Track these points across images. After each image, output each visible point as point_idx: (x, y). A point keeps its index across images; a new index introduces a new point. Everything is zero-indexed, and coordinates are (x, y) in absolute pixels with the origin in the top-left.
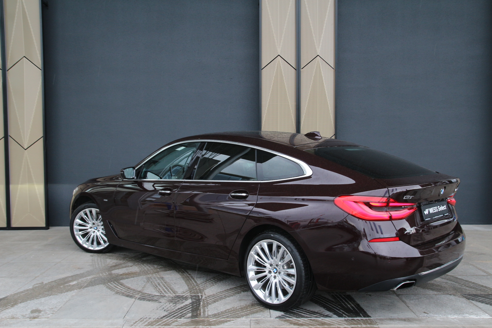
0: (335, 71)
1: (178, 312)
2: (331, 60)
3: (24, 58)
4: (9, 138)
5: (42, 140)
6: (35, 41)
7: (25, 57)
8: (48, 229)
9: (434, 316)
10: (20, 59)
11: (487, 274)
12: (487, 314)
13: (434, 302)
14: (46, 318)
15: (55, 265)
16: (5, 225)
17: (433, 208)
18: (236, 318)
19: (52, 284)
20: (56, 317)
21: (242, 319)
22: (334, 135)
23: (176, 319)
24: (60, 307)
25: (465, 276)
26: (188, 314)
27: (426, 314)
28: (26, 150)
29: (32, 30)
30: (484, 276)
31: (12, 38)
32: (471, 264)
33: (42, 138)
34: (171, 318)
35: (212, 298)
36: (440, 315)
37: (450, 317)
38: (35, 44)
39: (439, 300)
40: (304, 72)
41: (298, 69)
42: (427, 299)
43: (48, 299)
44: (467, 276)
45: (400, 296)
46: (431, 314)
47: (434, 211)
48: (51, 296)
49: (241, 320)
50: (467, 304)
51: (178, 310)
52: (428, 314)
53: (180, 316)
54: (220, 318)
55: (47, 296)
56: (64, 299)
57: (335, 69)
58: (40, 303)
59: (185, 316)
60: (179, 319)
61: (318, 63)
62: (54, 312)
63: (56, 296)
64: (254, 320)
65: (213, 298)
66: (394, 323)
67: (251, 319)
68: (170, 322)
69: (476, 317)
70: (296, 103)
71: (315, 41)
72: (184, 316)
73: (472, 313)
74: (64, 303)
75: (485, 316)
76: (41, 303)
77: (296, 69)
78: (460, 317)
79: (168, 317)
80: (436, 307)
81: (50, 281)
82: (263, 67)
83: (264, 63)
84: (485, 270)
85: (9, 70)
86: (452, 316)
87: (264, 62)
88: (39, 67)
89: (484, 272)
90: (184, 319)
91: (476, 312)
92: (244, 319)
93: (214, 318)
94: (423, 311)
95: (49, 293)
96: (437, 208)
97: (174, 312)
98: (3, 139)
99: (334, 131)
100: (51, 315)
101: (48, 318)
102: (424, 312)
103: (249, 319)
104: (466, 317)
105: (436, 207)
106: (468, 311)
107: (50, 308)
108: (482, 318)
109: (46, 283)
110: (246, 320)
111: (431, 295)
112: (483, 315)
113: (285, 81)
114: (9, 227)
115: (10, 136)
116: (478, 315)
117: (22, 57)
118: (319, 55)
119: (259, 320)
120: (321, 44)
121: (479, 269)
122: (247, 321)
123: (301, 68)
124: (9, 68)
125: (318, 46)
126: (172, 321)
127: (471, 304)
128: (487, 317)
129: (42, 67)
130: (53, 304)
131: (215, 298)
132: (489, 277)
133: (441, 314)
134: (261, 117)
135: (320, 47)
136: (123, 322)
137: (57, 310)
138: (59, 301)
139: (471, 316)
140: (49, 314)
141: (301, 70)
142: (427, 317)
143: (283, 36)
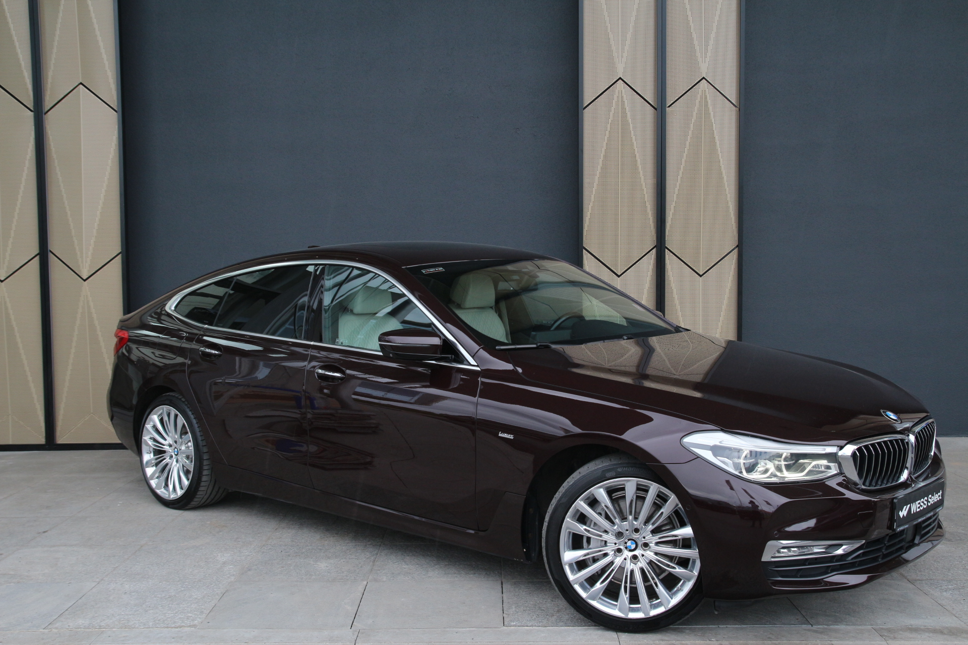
0: (738, 111)
2: (731, 88)
3: (81, 86)
4: (51, 256)
5: (118, 261)
6: (103, 51)
7: (81, 84)
10: (72, 88)
14: (190, 626)
16: (42, 440)
20: (210, 624)
22: (737, 246)
24: (212, 604)
28: (85, 280)
29: (96, 26)
31: (56, 44)
33: (120, 256)
38: (104, 56)
40: (674, 116)
41: (660, 109)
57: (738, 106)
58: (168, 597)
61: (704, 94)
66: (919, 636)
70: (656, 180)
71: (697, 48)
76: (170, 598)
77: (656, 107)
82: (586, 105)
83: (588, 95)
85: (49, 113)
87: (589, 92)
88: (112, 106)
98: (38, 258)
99: (737, 238)
100: (200, 620)
101: (194, 626)
113: (632, 132)
114: (51, 444)
115: (51, 251)
117: (77, 84)
118: (706, 78)
120: (709, 54)
123: (667, 106)
124: (49, 108)
125: (704, 58)
129: (118, 106)
134: (582, 210)
135: (708, 59)
136: (353, 634)
137: (208, 611)
140: (195, 620)
141: (667, 109)
143: (629, 36)
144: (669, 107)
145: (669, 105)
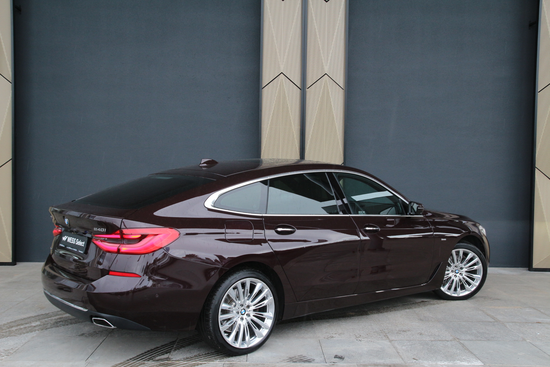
0: (344, 91)
1: (147, 354)
2: (341, 79)
5: (10, 164)
6: (4, 50)
8: (15, 264)
9: (424, 362)
11: (494, 319)
12: (480, 361)
13: (428, 348)
15: (18, 304)
17: (72, 238)
18: (209, 361)
19: (11, 325)
20: (11, 359)
21: (215, 362)
23: (143, 362)
24: (17, 348)
25: (470, 322)
26: (157, 356)
27: (415, 360)
30: (491, 322)
32: (481, 310)
33: (11, 161)
34: (138, 361)
35: (187, 341)
36: (430, 362)
37: (439, 363)
39: (434, 346)
40: (310, 93)
41: (303, 89)
42: (421, 345)
43: (5, 340)
44: (472, 322)
45: (393, 342)
46: (420, 361)
47: (71, 241)
48: (9, 337)
49: (213, 363)
50: (462, 351)
51: (147, 352)
52: (417, 360)
53: (148, 358)
54: (192, 361)
55: (3, 338)
56: (22, 341)
57: (345, 89)
59: (154, 359)
60: (147, 362)
61: (326, 82)
62: (9, 354)
63: (14, 337)
64: (228, 364)
65: (189, 340)
67: (225, 362)
68: (137, 365)
69: (467, 364)
70: (300, 126)
71: (323, 58)
72: (152, 359)
73: (465, 360)
74: (22, 345)
75: (477, 363)
77: (301, 88)
78: (450, 364)
79: (134, 360)
80: (428, 353)
81: (9, 322)
82: (264, 86)
83: (265, 81)
84: (494, 316)
86: (441, 363)
87: (265, 79)
88: (9, 80)
89: (492, 318)
90: (152, 361)
91: (469, 359)
92: (217, 362)
93: (185, 361)
94: (413, 357)
95: (6, 334)
96: (76, 241)
97: (143, 355)
99: (343, 159)
100: (6, 357)
102: (414, 359)
103: (223, 363)
104: (456, 364)
105: (75, 239)
106: (460, 358)
107: (6, 349)
108: (473, 365)
109: (4, 324)
110: (219, 364)
111: (427, 341)
112: (475, 361)
113: (288, 101)
116: (470, 362)
118: (327, 74)
119: (234, 364)
120: (329, 61)
121: (488, 315)
122: (221, 365)
123: (307, 88)
125: (326, 63)
126: (139, 363)
127: (466, 350)
128: (479, 363)
129: (12, 80)
130: (10, 345)
131: (191, 340)
132: (496, 323)
133: (431, 360)
134: (261, 142)
135: (328, 64)
136: (85, 364)
137: (13, 352)
138: (16, 342)
139: (463, 363)
140: (3, 356)
141: (307, 90)
142: (415, 364)
143: (287, 51)
144: (308, 88)
145: (308, 87)
